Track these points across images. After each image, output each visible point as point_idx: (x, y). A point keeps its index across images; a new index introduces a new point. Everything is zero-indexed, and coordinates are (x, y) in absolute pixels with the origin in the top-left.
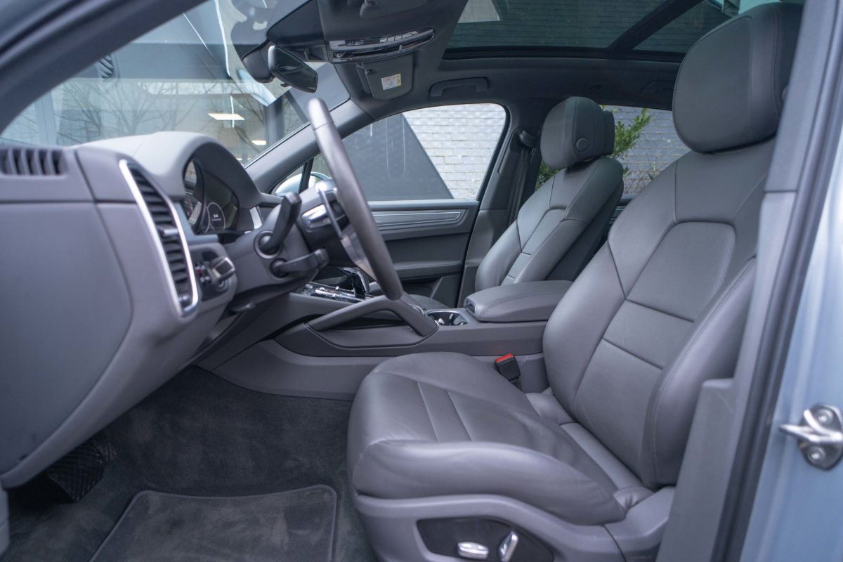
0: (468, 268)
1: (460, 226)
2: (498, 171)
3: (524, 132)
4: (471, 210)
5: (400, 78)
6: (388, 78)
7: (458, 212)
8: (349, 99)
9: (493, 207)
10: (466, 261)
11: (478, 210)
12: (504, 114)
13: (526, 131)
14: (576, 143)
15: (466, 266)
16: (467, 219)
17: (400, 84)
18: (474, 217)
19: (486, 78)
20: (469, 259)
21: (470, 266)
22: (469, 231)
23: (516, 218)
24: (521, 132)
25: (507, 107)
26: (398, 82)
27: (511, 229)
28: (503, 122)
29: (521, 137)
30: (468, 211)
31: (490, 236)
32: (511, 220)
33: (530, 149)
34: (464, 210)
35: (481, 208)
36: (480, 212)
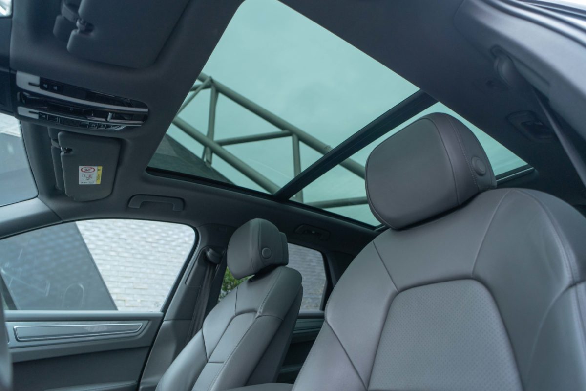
0: (144, 388)
1: (141, 338)
2: (185, 283)
4: (154, 321)
5: (100, 173)
6: (88, 168)
7: (140, 324)
8: (37, 197)
9: (177, 318)
10: (142, 381)
11: (162, 321)
12: (193, 237)
13: (212, 249)
14: (261, 251)
15: (141, 387)
16: (148, 331)
17: (99, 182)
18: (157, 327)
19: (182, 200)
20: (146, 378)
21: (146, 386)
22: (149, 344)
23: (202, 327)
24: (208, 250)
25: (198, 229)
26: (98, 179)
27: (196, 339)
28: (192, 242)
29: (208, 254)
30: (150, 322)
31: (172, 348)
32: (195, 331)
33: (215, 265)
34: (146, 322)
35: (165, 319)
36: (164, 323)
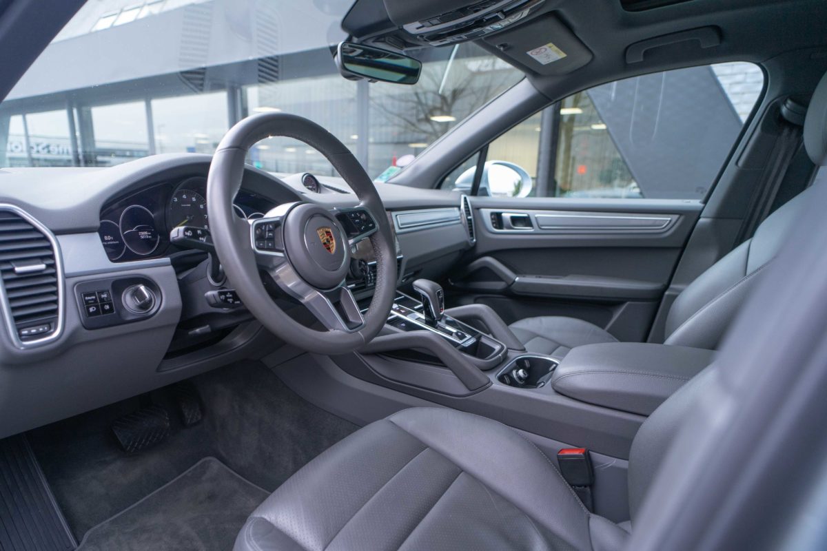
0: (668, 296)
1: (668, 237)
2: (737, 163)
3: (789, 102)
4: (688, 217)
5: (555, 48)
7: (667, 218)
8: (525, 77)
9: (720, 216)
10: (671, 286)
11: (699, 218)
12: (761, 76)
13: (792, 100)
15: (667, 293)
16: (679, 228)
17: (563, 55)
18: (691, 224)
19: (714, 27)
20: (675, 283)
21: (671, 292)
22: (680, 244)
23: (752, 236)
24: (785, 103)
26: (558, 53)
28: (760, 87)
29: (784, 110)
30: (682, 218)
31: (713, 255)
34: (676, 217)
35: (702, 215)
36: (701, 220)
